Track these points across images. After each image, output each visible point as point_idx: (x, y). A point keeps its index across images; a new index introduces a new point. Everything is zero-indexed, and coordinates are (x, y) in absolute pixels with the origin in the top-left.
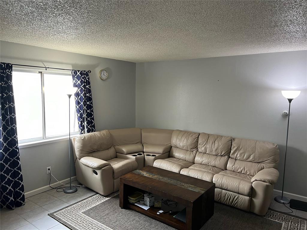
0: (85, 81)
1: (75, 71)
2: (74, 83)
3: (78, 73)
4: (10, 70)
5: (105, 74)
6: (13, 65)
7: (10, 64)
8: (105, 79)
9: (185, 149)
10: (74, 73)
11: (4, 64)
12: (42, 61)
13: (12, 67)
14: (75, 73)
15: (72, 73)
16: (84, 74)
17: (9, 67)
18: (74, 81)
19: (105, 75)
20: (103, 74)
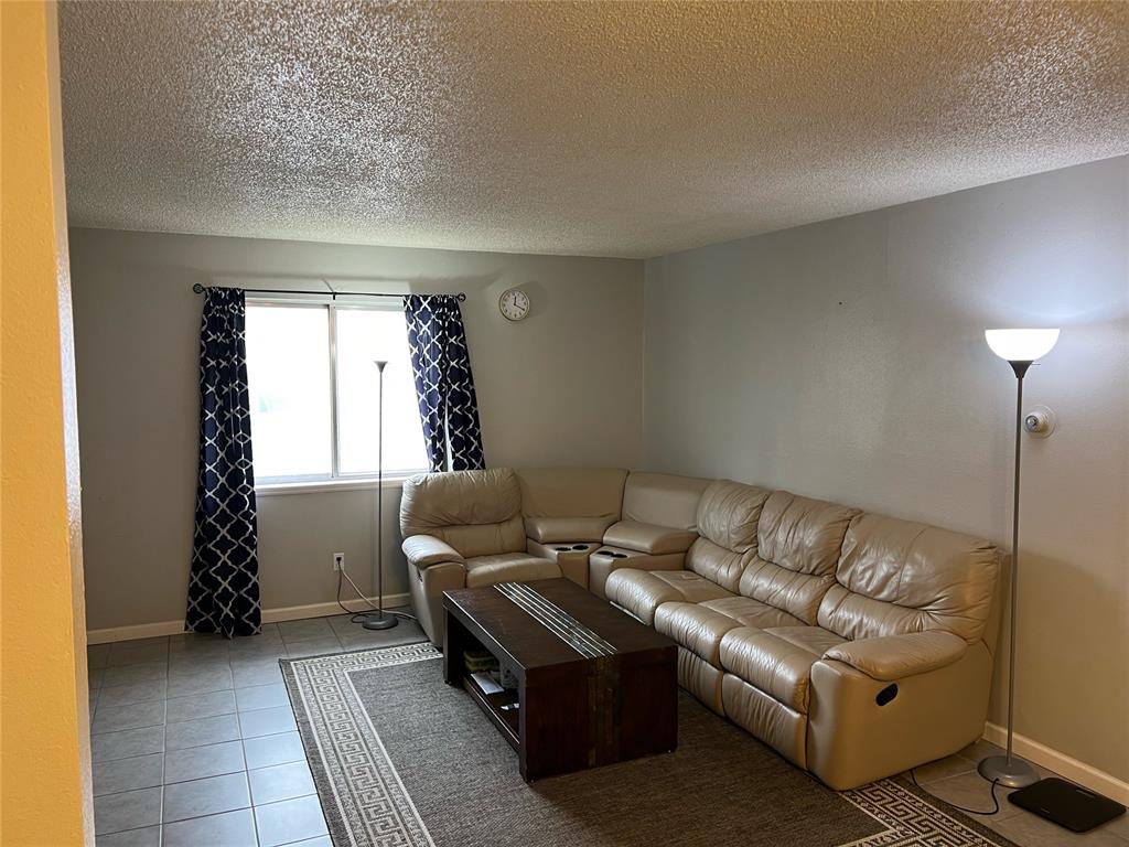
0: (444, 323)
1: (415, 300)
2: (412, 330)
3: (425, 304)
4: (238, 304)
5: (520, 302)
6: (246, 293)
7: (239, 290)
8: (518, 316)
9: (723, 544)
10: (412, 303)
11: (225, 290)
12: (324, 278)
13: (242, 297)
14: (415, 301)
15: (405, 303)
16: (443, 305)
17: (238, 297)
18: (412, 327)
19: (517, 306)
20: (511, 300)
